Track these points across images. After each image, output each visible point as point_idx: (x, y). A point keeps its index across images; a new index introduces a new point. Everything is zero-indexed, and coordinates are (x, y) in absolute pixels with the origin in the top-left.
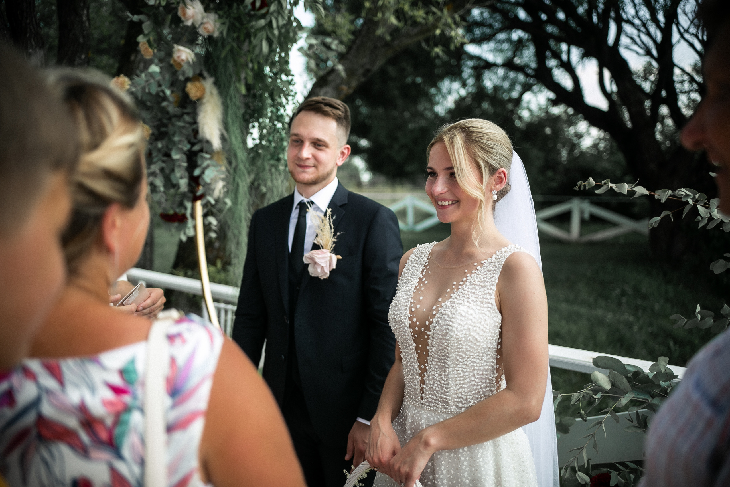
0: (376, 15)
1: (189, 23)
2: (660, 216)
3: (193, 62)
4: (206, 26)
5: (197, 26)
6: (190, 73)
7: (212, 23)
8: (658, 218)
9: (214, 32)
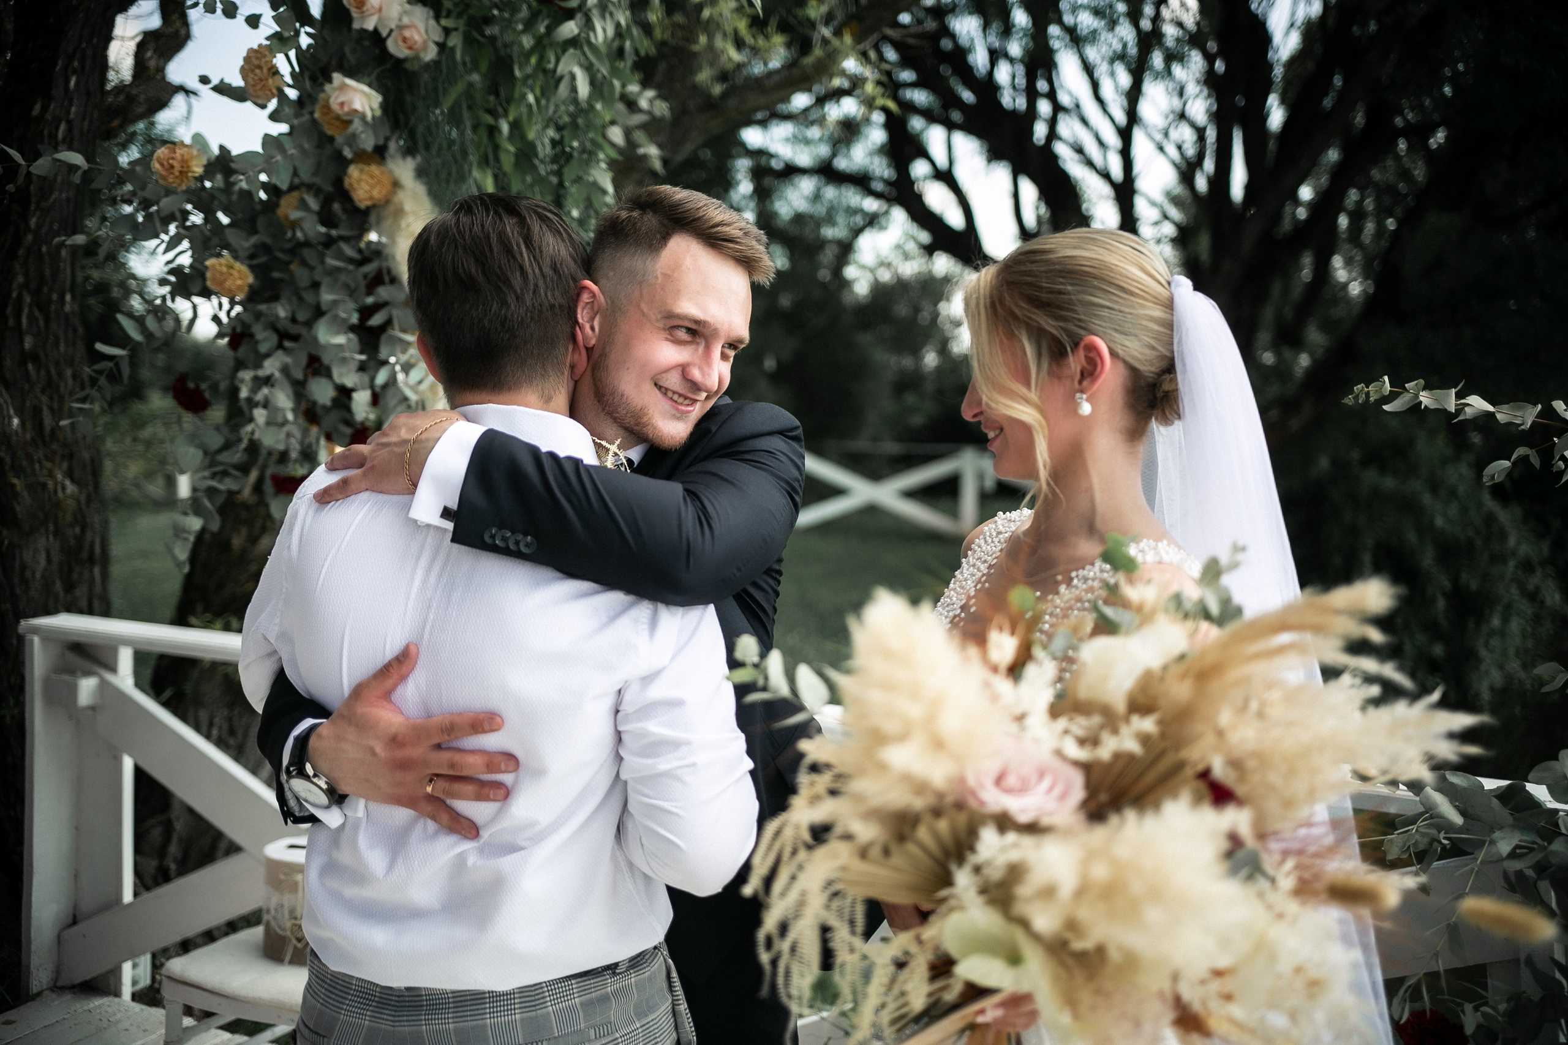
0: (696, 41)
1: (370, 25)
2: (1509, 459)
3: (374, 118)
4: (407, 33)
5: (384, 34)
6: (368, 142)
7: (421, 27)
8: (1506, 464)
9: (425, 47)
